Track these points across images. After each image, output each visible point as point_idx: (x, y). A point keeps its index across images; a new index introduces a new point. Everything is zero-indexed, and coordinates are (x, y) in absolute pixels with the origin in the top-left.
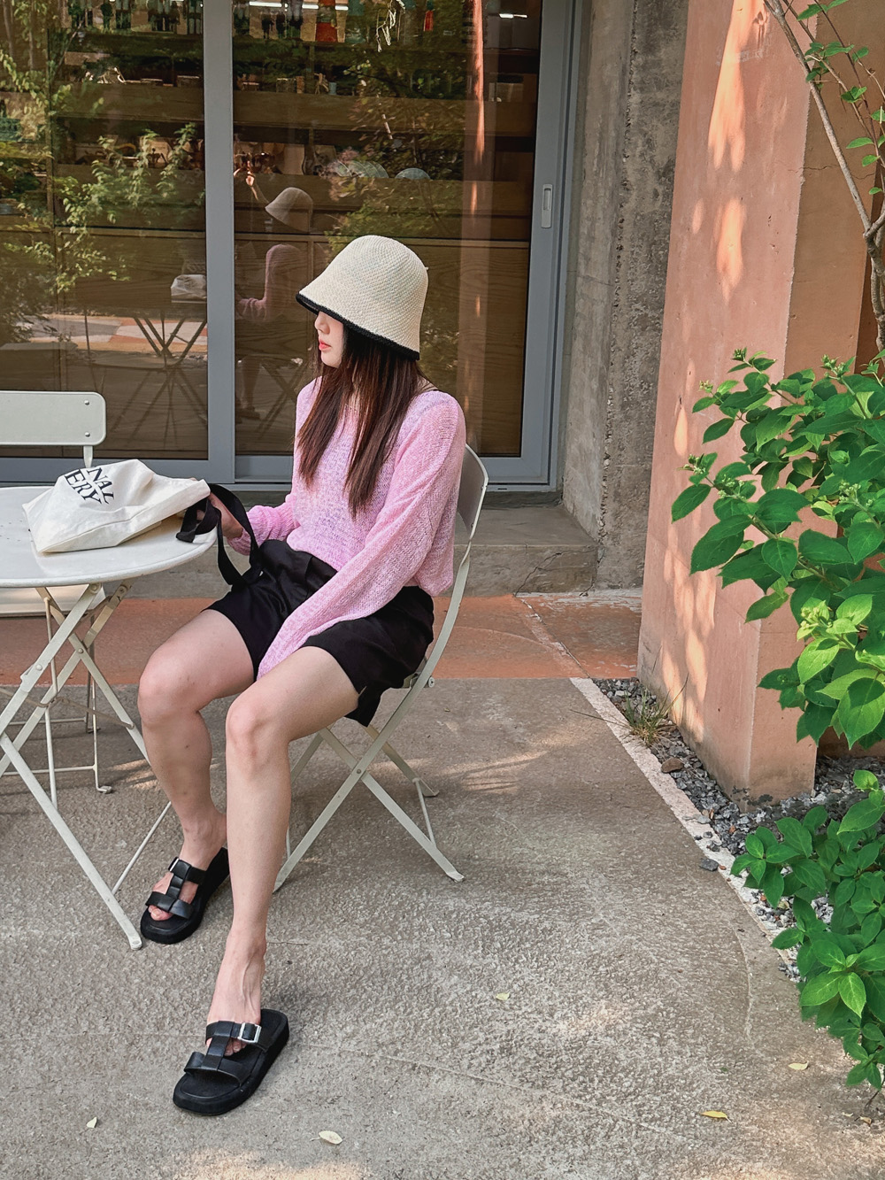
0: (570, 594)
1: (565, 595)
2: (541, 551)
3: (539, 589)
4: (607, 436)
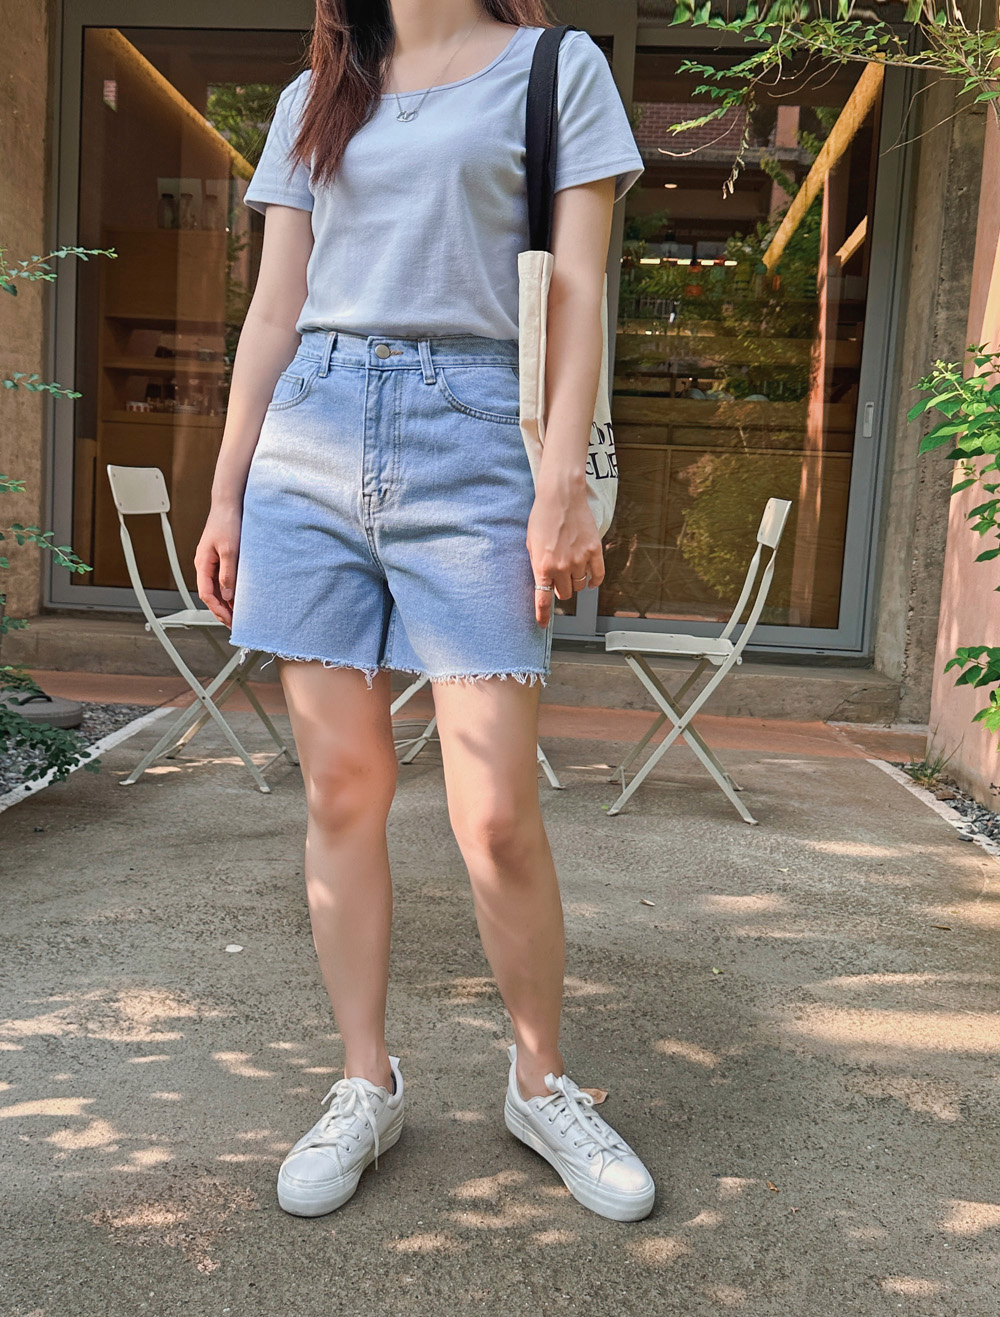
0: (874, 725)
1: (870, 725)
2: (850, 686)
3: (847, 719)
4: (912, 591)
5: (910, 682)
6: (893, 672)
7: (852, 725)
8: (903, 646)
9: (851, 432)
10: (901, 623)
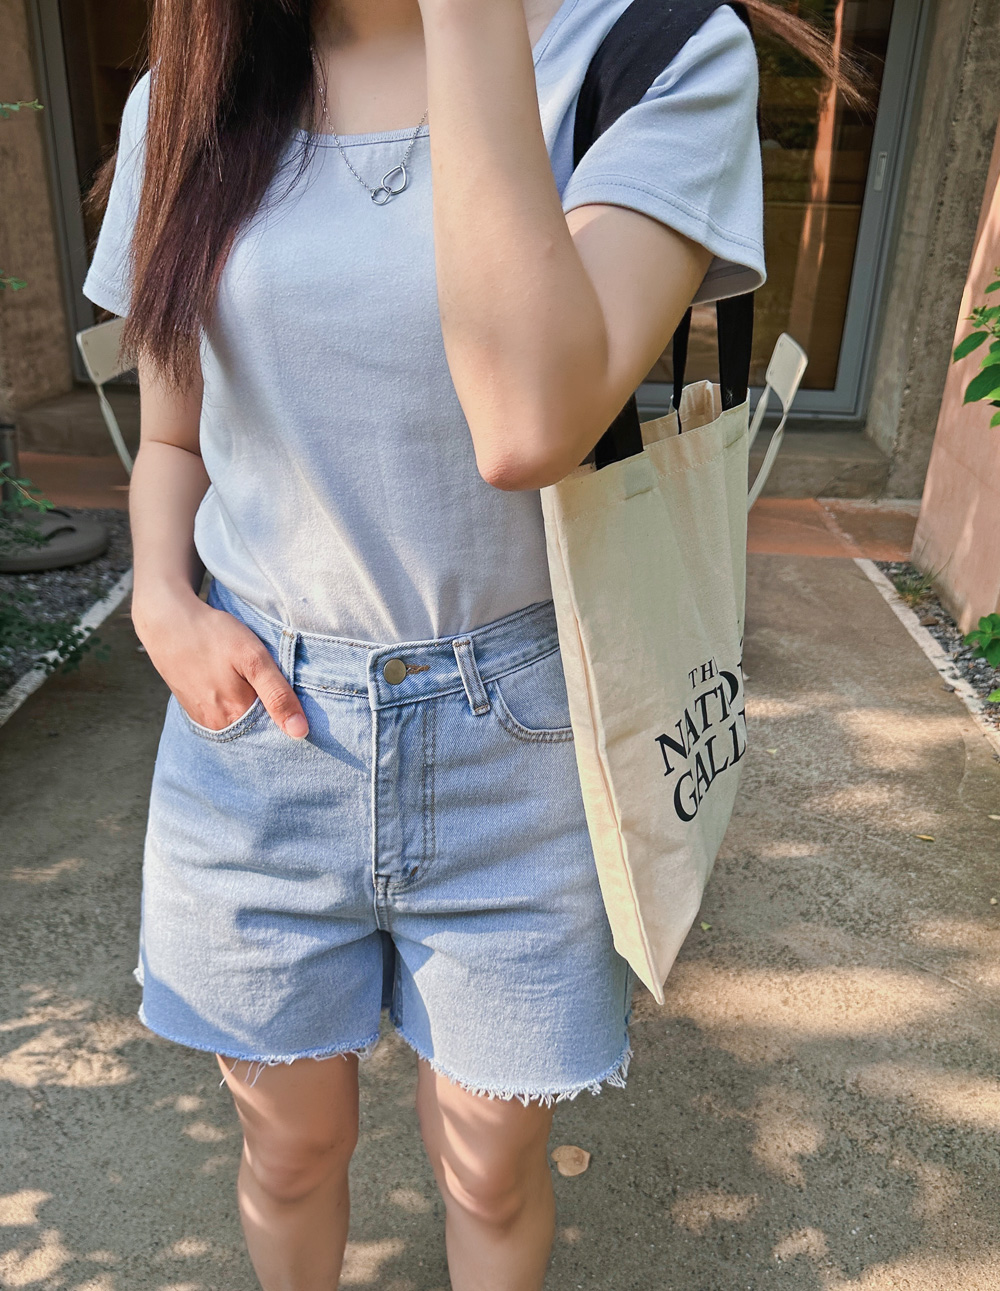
0: (861, 501)
1: (857, 501)
2: (842, 464)
3: (837, 496)
4: (911, 369)
5: (900, 459)
6: (884, 446)
7: (842, 502)
8: (897, 424)
9: (862, 183)
10: (896, 397)
